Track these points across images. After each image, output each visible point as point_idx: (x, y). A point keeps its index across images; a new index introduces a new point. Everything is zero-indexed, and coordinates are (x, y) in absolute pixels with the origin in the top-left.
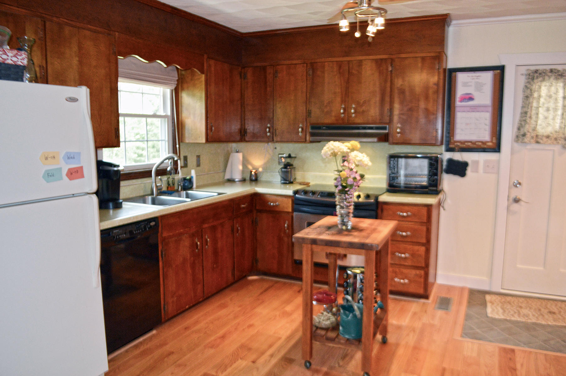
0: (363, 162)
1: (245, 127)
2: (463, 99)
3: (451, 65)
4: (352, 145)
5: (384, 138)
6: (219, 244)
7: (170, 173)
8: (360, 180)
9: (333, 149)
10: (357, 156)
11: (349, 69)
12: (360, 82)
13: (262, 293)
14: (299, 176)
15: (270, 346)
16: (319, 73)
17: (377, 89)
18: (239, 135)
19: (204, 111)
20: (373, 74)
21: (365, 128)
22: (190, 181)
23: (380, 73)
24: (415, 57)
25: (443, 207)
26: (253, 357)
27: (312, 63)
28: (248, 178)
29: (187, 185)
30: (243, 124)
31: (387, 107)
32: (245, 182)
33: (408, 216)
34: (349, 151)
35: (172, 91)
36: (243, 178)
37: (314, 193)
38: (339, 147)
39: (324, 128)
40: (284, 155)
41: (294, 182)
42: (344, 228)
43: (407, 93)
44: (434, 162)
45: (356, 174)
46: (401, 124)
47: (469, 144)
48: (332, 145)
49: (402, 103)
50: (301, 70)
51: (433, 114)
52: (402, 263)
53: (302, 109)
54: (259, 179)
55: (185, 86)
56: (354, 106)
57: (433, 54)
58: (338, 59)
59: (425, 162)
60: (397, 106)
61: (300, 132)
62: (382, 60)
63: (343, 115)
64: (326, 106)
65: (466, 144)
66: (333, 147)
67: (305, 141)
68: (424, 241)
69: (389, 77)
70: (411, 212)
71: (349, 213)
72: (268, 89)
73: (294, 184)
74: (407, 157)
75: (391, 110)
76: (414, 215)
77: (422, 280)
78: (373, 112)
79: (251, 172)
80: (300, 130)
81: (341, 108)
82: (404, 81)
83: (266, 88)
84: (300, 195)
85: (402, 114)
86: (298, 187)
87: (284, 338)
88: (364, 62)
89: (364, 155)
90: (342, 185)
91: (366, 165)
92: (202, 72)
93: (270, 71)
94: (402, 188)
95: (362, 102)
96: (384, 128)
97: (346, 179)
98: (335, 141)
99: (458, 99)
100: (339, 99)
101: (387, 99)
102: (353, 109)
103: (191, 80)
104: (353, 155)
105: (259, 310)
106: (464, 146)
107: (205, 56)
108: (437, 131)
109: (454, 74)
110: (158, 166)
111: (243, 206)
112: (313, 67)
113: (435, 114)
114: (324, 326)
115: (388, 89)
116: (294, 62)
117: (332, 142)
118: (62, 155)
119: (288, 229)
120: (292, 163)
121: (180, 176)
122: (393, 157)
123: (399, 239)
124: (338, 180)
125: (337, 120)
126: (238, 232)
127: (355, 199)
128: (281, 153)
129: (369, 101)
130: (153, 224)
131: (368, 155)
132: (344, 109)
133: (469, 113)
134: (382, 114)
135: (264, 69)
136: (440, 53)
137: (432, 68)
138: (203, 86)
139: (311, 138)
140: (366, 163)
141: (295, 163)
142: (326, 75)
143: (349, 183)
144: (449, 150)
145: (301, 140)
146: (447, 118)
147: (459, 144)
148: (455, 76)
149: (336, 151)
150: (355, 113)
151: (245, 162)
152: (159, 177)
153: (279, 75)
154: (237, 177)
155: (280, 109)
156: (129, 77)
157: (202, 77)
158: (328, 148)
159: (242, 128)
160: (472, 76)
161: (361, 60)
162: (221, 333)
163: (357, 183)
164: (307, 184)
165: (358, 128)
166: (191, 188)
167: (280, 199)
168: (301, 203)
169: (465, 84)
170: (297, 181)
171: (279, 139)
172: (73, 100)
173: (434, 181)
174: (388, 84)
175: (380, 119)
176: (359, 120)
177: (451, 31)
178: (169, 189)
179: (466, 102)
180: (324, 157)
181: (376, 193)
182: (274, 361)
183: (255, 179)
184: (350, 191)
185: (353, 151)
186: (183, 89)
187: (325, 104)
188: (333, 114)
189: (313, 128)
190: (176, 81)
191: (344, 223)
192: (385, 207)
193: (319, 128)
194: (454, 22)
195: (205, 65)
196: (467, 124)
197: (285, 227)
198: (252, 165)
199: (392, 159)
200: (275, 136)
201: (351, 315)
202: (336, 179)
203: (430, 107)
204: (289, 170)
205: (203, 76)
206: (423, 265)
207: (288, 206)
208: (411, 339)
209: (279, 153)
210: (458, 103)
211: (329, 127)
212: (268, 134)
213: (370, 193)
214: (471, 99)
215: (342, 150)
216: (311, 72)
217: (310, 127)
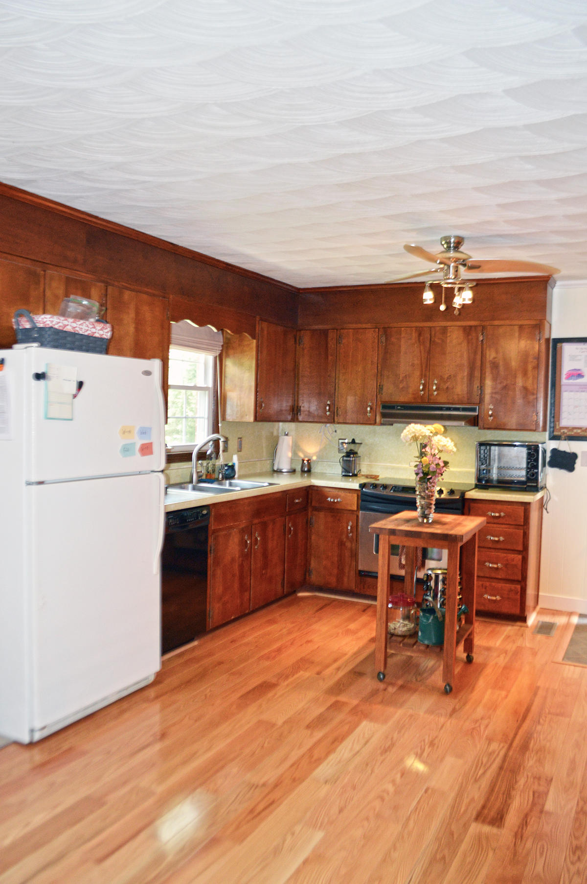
0: (447, 447)
1: (298, 404)
2: (570, 376)
3: (555, 335)
4: (435, 428)
5: (474, 422)
6: (270, 546)
7: (210, 458)
8: (443, 467)
9: (413, 432)
10: (441, 441)
11: (431, 337)
12: (444, 353)
13: (317, 611)
14: (365, 467)
15: (335, 661)
16: (393, 340)
17: (465, 362)
18: (291, 413)
19: (253, 384)
20: (460, 344)
21: (449, 409)
22: (232, 467)
23: (468, 343)
24: (511, 325)
25: (546, 509)
26: (318, 669)
27: (385, 328)
28: (298, 468)
29: (229, 473)
30: (296, 400)
31: (476, 384)
32: (294, 474)
33: (499, 517)
34: (431, 434)
35: (215, 358)
36: (291, 469)
37: (385, 487)
38: (420, 430)
39: (399, 408)
40: (346, 441)
41: (358, 475)
42: (425, 521)
43: (501, 368)
44: (533, 451)
45: (440, 461)
46: (494, 405)
47: (579, 431)
48: (414, 428)
49: (495, 379)
50: (370, 336)
51: (533, 394)
52: (493, 575)
53: (372, 385)
54: (313, 470)
55: (231, 352)
56: (436, 382)
57: (533, 322)
58: (417, 324)
59: (524, 452)
60: (488, 383)
61: (369, 412)
62: (471, 327)
63: (422, 393)
64: (402, 381)
65: (575, 431)
66: (414, 430)
67: (375, 423)
68: (520, 548)
69: (480, 347)
70: (504, 513)
71: (431, 504)
72: (330, 358)
73: (358, 478)
74: (500, 445)
75: (482, 388)
76: (508, 515)
77: (518, 597)
78: (460, 389)
79: (303, 460)
80: (369, 409)
81: (420, 384)
82: (497, 352)
83: (327, 357)
84: (368, 489)
85: (496, 393)
86: (364, 481)
87: (350, 654)
88: (449, 329)
89: (448, 439)
90: (423, 473)
91: (451, 451)
92: (254, 337)
93: (332, 335)
94: (495, 483)
95: (446, 377)
96: (474, 410)
97: (428, 465)
98: (416, 423)
99: (564, 376)
100: (417, 373)
101: (477, 374)
102: (434, 385)
103: (239, 345)
104: (435, 439)
105: (316, 627)
106: (573, 433)
107: (258, 318)
108: (537, 414)
109: (559, 345)
110: (200, 449)
111: (297, 501)
112: (386, 331)
113: (534, 393)
114: (400, 633)
115: (478, 363)
116: (364, 326)
117: (412, 425)
118: (137, 429)
119: (352, 531)
120: (356, 450)
121: (221, 461)
122: (484, 444)
123: (490, 545)
124: (419, 467)
125: (415, 398)
126: (291, 533)
127: (437, 496)
128: (342, 438)
129: (455, 376)
130: (205, 512)
131: (452, 440)
132: (424, 385)
133: (578, 394)
134: (470, 392)
135: (325, 333)
136: (541, 320)
137: (532, 337)
138: (254, 353)
139: (382, 419)
140: (450, 448)
141: (360, 451)
142: (403, 342)
143: (431, 469)
144: (553, 438)
145: (369, 422)
146: (551, 398)
147: (566, 431)
148: (561, 347)
149: (417, 435)
150: (437, 389)
151: (296, 448)
152: (200, 462)
153: (344, 341)
154: (285, 467)
155: (344, 382)
156: (176, 343)
157: (253, 342)
158: (408, 431)
159: (295, 405)
160: (582, 349)
161: (445, 327)
162: (276, 646)
163: (440, 471)
164: (376, 477)
165: (441, 409)
166: (233, 477)
167: (342, 494)
168: (370, 499)
169: (573, 358)
170: (362, 473)
171: (341, 421)
172: (148, 373)
173: (533, 475)
174: (479, 357)
175: (468, 399)
176: (442, 399)
177: (557, 294)
178: (208, 477)
179: (574, 380)
180: (404, 441)
181: (462, 488)
182: (341, 674)
183: (307, 469)
184: (433, 479)
185: (436, 435)
186: (228, 356)
187: (401, 379)
188: (411, 391)
189: (384, 407)
190: (221, 347)
191: (425, 516)
192: (472, 505)
193: (393, 408)
194: (558, 283)
195: (257, 327)
196: (576, 407)
197: (348, 529)
198: (303, 452)
199: (483, 448)
200: (337, 416)
201: (432, 617)
202: (416, 466)
203: (529, 384)
204: (354, 459)
205: (255, 341)
206: (520, 578)
207: (352, 503)
208: (502, 661)
209: (340, 438)
210: (564, 381)
211: (405, 407)
212: (328, 413)
213: (454, 488)
214: (580, 376)
215: (424, 434)
216: (383, 339)
217: (381, 406)
